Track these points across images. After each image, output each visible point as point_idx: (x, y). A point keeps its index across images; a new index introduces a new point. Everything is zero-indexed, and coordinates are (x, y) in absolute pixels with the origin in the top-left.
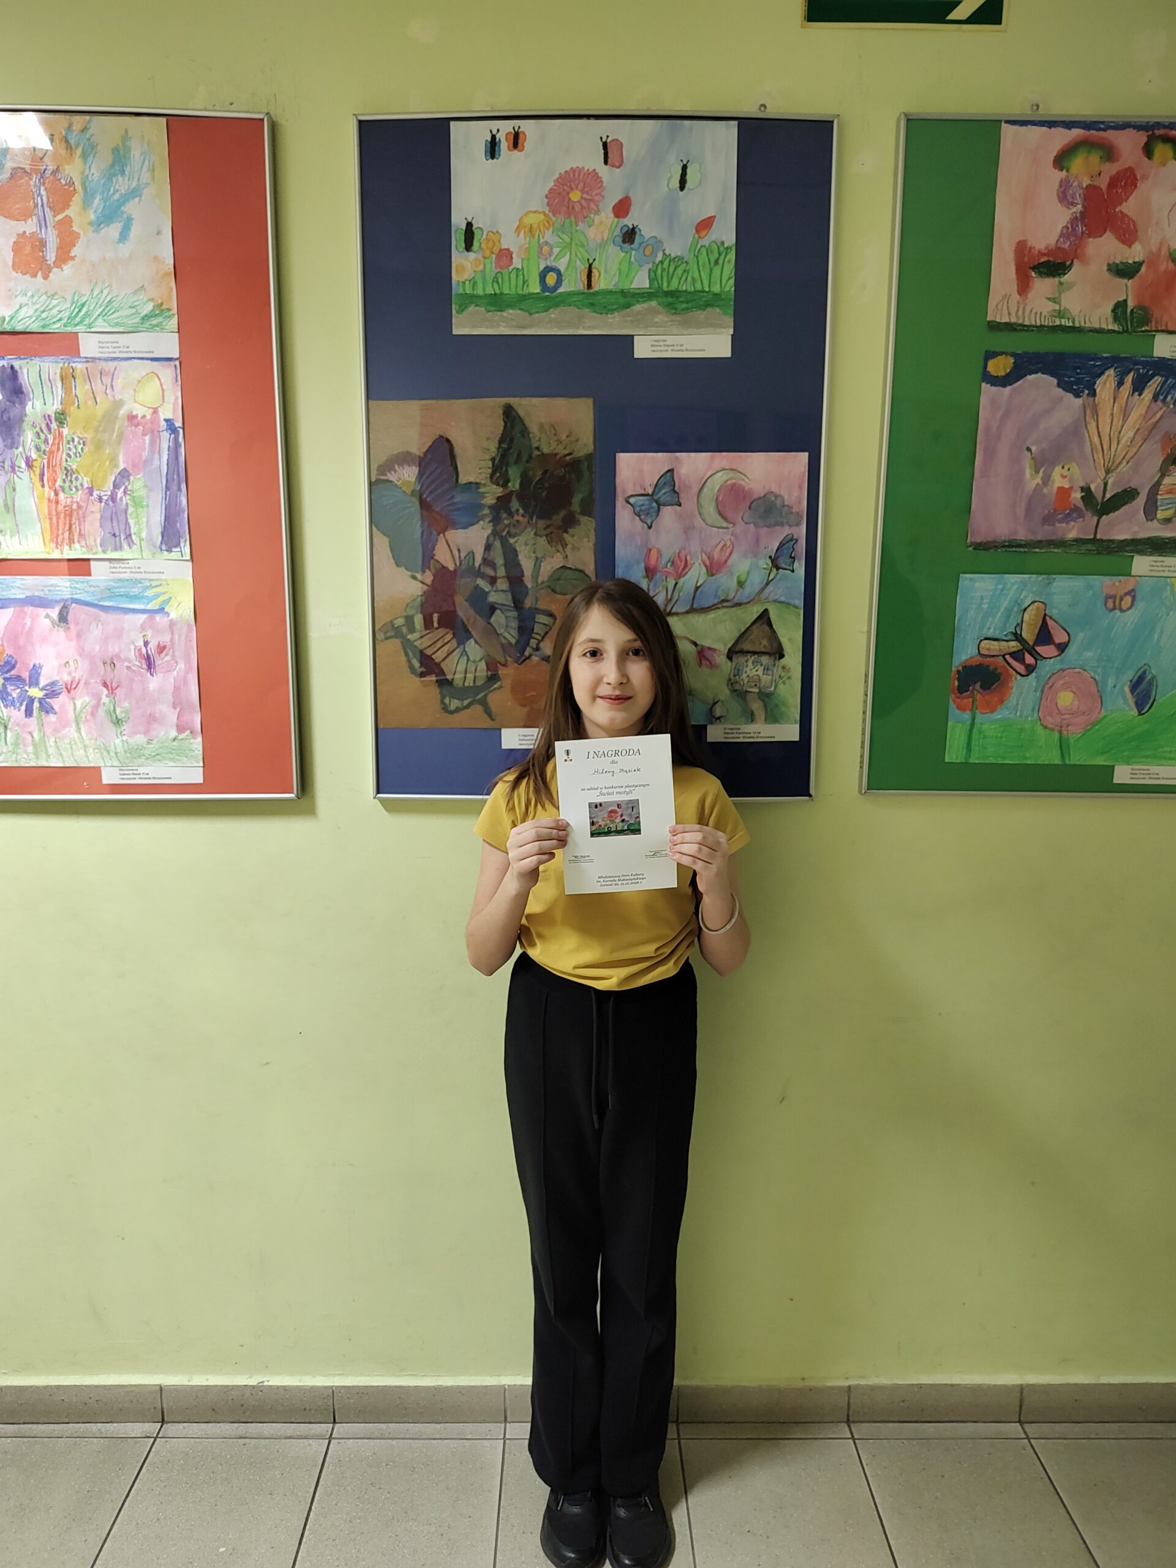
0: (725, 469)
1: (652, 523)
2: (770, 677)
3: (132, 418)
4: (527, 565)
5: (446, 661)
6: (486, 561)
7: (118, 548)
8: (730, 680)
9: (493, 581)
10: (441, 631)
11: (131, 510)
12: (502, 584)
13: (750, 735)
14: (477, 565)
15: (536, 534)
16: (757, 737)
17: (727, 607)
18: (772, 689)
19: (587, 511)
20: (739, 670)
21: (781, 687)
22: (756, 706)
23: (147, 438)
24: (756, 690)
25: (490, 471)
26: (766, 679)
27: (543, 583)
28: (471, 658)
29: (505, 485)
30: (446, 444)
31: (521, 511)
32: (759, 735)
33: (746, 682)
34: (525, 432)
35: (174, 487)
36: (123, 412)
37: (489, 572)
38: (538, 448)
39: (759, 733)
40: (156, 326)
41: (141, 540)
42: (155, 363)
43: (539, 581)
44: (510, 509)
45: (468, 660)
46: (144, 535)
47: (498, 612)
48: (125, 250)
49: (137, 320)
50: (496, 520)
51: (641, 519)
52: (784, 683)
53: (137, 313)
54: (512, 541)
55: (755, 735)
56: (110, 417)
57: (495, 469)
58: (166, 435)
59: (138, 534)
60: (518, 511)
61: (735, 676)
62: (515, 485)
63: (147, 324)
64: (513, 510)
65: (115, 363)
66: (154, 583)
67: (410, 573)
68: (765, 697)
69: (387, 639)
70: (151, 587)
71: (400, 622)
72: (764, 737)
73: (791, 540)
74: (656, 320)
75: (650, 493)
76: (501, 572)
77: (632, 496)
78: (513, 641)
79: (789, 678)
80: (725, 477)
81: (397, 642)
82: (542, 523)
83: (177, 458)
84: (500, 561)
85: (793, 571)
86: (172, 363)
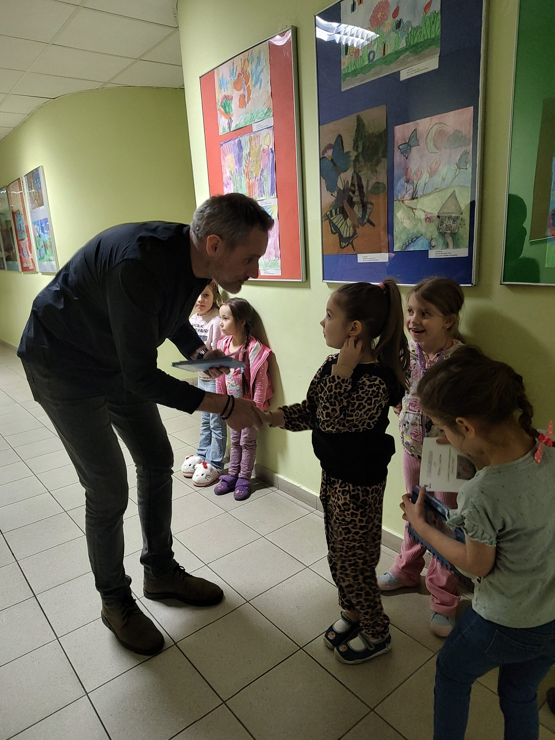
0: (436, 124)
1: (408, 156)
2: (456, 225)
3: (264, 150)
4: (364, 183)
5: (341, 227)
6: (353, 185)
7: (262, 196)
8: (438, 228)
9: (354, 192)
10: (340, 215)
11: (264, 182)
12: (357, 193)
13: (446, 254)
14: (349, 186)
15: (367, 170)
16: (450, 255)
17: (437, 192)
18: (457, 231)
19: (384, 156)
20: (442, 222)
21: (460, 229)
22: (450, 240)
23: (267, 156)
24: (449, 232)
25: (353, 145)
26: (454, 226)
27: (370, 190)
28: (348, 226)
29: (357, 151)
30: (340, 137)
31: (363, 160)
32: (450, 254)
33: (445, 228)
34: (363, 125)
35: (273, 173)
36: (262, 149)
37: (353, 188)
38: (367, 132)
39: (450, 253)
40: (268, 116)
41: (266, 192)
42: (268, 129)
43: (369, 189)
44: (359, 160)
45: (347, 226)
46: (267, 191)
47: (356, 205)
48: (261, 91)
49: (264, 115)
50: (355, 167)
51: (404, 155)
52: (462, 227)
53: (264, 113)
54: (360, 174)
55: (449, 254)
56: (259, 151)
57: (355, 144)
58: (271, 154)
59: (266, 190)
60: (361, 160)
61: (441, 225)
62: (360, 150)
63: (266, 116)
64: (360, 161)
65: (259, 132)
66: (270, 207)
67: (331, 193)
68: (454, 235)
69: (325, 220)
70: (269, 208)
71: (328, 213)
72: (452, 255)
73: (466, 153)
74: (409, 60)
75: (407, 142)
76: (357, 188)
77: (401, 145)
78: (361, 217)
79: (464, 224)
80: (436, 128)
81: (328, 221)
82: (369, 164)
83: (273, 162)
84: (356, 184)
85: (467, 169)
86: (272, 128)
